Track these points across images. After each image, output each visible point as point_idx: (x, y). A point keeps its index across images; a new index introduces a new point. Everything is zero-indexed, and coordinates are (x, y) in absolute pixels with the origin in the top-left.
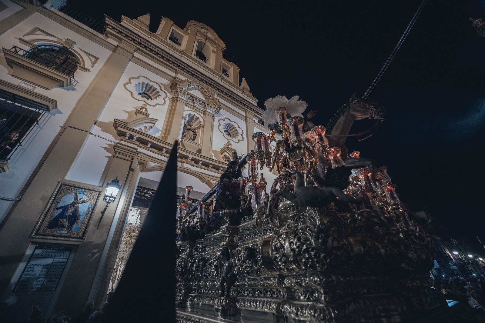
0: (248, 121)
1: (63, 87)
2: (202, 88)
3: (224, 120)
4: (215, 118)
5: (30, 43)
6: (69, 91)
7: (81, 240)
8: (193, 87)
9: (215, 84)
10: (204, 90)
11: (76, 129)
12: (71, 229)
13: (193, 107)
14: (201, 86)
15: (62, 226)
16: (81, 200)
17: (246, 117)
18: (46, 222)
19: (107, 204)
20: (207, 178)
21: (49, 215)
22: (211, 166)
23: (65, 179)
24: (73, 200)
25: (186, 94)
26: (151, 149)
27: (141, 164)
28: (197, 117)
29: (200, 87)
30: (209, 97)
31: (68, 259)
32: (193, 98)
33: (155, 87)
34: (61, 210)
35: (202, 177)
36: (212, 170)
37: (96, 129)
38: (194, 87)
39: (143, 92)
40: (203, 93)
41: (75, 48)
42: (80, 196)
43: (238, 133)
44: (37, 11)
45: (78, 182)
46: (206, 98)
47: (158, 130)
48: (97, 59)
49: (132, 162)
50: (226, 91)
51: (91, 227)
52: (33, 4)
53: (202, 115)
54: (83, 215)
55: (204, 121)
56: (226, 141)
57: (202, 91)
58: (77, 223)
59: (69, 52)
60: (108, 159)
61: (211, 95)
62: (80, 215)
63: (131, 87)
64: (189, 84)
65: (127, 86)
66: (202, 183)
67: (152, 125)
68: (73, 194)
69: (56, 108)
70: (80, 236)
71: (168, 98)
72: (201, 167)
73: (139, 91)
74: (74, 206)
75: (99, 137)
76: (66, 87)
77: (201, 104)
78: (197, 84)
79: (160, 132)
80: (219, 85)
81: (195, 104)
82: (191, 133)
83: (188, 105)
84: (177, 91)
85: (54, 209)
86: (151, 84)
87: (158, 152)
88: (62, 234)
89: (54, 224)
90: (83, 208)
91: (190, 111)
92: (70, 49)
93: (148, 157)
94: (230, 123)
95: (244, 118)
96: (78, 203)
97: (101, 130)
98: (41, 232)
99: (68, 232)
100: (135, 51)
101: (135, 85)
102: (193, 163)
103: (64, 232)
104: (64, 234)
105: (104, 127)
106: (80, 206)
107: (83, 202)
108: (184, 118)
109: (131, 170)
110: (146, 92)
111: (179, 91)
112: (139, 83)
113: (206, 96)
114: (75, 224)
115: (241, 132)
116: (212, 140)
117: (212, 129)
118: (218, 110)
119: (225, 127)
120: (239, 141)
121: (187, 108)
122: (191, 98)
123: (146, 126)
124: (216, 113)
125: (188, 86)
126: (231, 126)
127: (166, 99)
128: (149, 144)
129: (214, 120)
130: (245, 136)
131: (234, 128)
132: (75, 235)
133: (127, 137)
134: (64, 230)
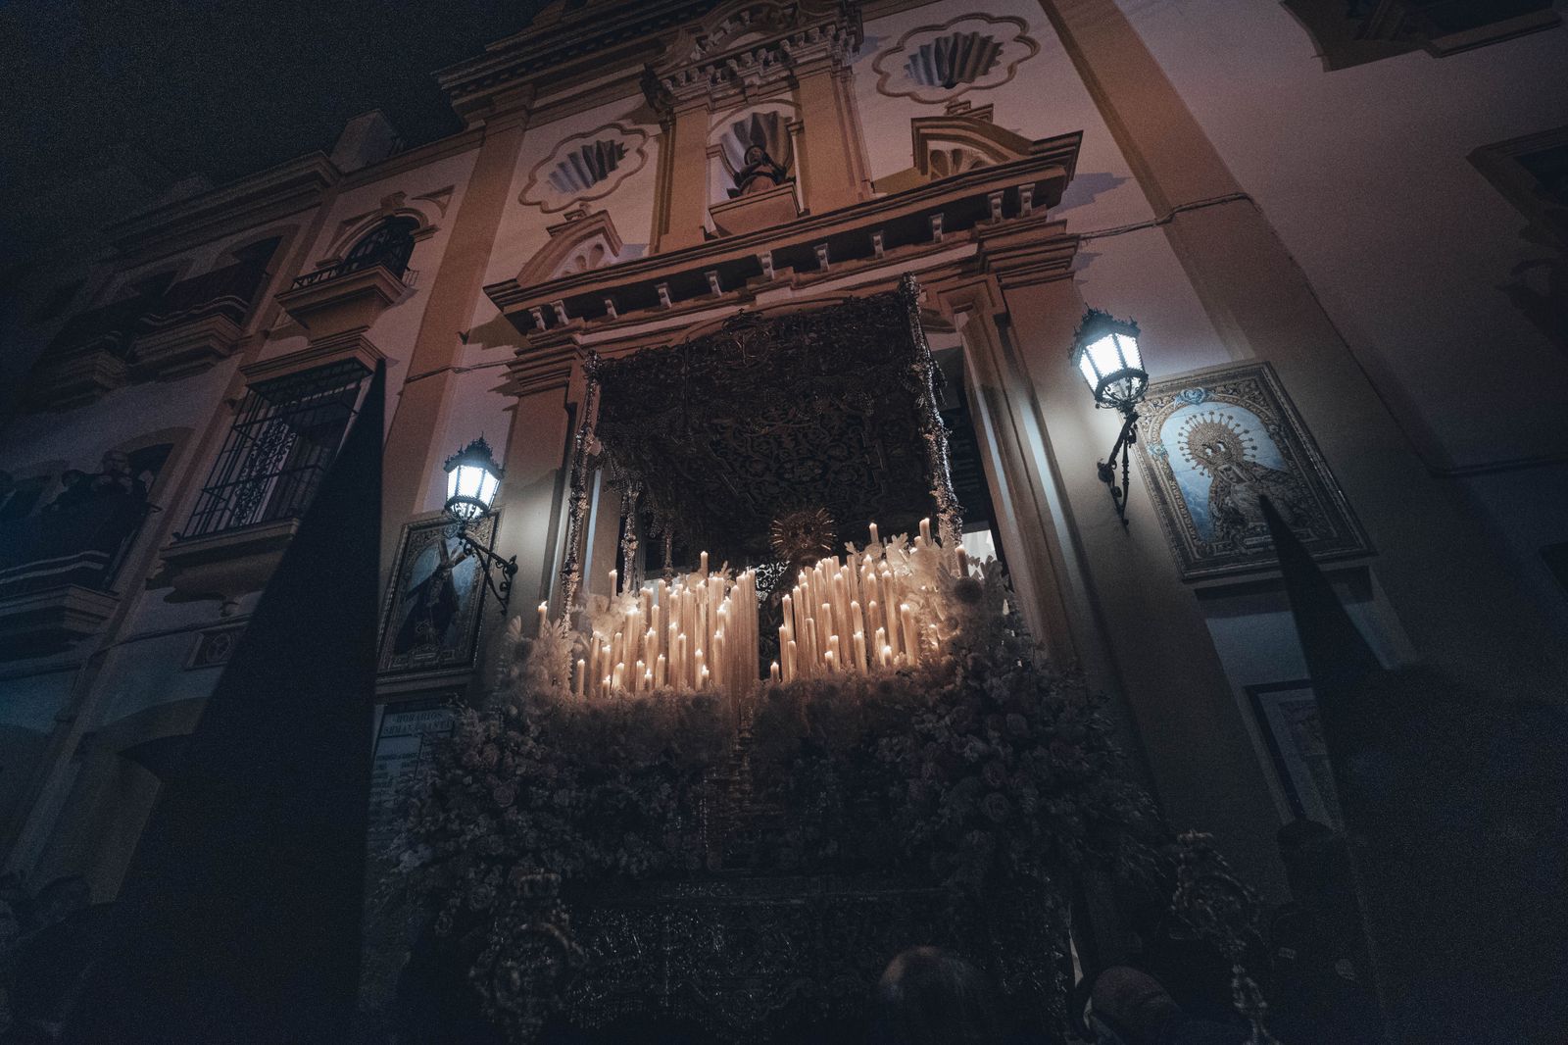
1: (392, 302)
2: (754, 10)
4: (850, 68)
5: (332, 259)
6: (406, 303)
7: (468, 669)
10: (765, 10)
11: (422, 376)
12: (442, 642)
13: (742, 95)
14: (745, 6)
15: (423, 640)
16: (455, 556)
21: (394, 618)
22: (878, 238)
23: (416, 511)
24: (437, 562)
25: (696, 75)
26: (625, 316)
28: (767, 115)
30: (793, 15)
32: (725, 69)
33: (606, 140)
34: (416, 597)
36: (893, 254)
37: (470, 354)
38: (725, 32)
40: (766, 28)
41: (408, 203)
43: (998, 45)
44: (339, 193)
47: (637, 249)
48: (450, 190)
49: (568, 385)
51: (488, 622)
52: (329, 187)
53: (788, 96)
55: (798, 105)
57: (761, 20)
58: (454, 623)
59: (397, 221)
60: (510, 412)
62: (458, 596)
67: (600, 239)
68: (436, 545)
69: (383, 356)
70: (468, 660)
71: (650, 139)
72: (837, 269)
74: (442, 578)
75: (480, 367)
76: (396, 299)
77: (766, 63)
78: (734, 15)
79: (646, 251)
81: (747, 80)
83: (720, 102)
84: (665, 92)
85: (402, 601)
87: (651, 314)
88: (424, 661)
89: (407, 639)
90: (463, 576)
91: (732, 118)
92: (397, 215)
93: (620, 346)
94: (938, 42)
96: (452, 566)
97: (483, 348)
99: (438, 653)
100: (535, 95)
101: (548, 179)
102: (790, 272)
104: (429, 660)
105: (487, 336)
106: (455, 570)
107: (460, 559)
108: (721, 151)
109: (571, 410)
114: (451, 624)
115: (1016, 30)
116: (858, 148)
117: (845, 114)
118: (845, 24)
119: (922, 70)
120: (1011, 70)
121: (717, 117)
122: (718, 75)
123: (578, 254)
124: (846, 43)
125: (700, 45)
126: (950, 45)
127: (645, 148)
128: (608, 302)
129: (845, 80)
130: (1043, 31)
131: (968, 42)
132: (453, 658)
133: (542, 323)
134: (430, 651)
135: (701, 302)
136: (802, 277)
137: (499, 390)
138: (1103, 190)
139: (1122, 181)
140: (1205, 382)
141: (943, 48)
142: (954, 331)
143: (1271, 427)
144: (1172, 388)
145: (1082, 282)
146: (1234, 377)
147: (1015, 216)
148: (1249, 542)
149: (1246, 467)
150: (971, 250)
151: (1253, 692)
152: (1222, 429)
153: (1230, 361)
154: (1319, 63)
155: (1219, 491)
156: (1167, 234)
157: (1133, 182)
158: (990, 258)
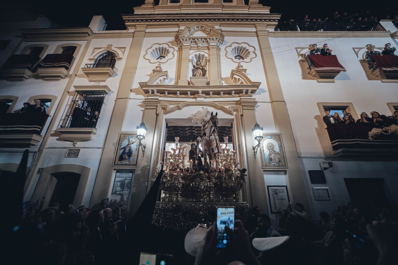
0: (259, 34)
1: (111, 76)
2: (202, 27)
3: (230, 46)
4: (220, 48)
5: (93, 59)
6: (115, 77)
7: (136, 166)
8: (193, 31)
9: (214, 16)
10: (204, 28)
11: (121, 98)
12: (130, 160)
13: (197, 48)
14: (200, 25)
15: (125, 159)
16: (132, 142)
17: (256, 32)
18: (118, 158)
19: (140, 141)
20: (219, 105)
22: (222, 93)
23: (121, 131)
24: (127, 143)
25: (188, 40)
26: (169, 96)
27: (164, 109)
28: (202, 55)
29: (200, 27)
30: (210, 31)
31: (132, 178)
32: (194, 40)
33: (164, 47)
34: (123, 149)
35: (216, 105)
36: (224, 96)
37: (132, 95)
38: (195, 29)
39: (159, 56)
40: (204, 31)
41: (113, 48)
42: (131, 139)
43: (249, 52)
44: (93, 38)
45: (128, 132)
46: (208, 34)
47: (172, 79)
48: (125, 48)
49: (157, 109)
50: (227, 17)
51: (140, 157)
52: (90, 36)
53: (207, 51)
54: (134, 151)
55: (209, 55)
56: (236, 65)
57: (203, 29)
58: (132, 156)
59: (110, 53)
60: (142, 112)
61: (211, 28)
62: (133, 151)
63: (148, 56)
64: (189, 29)
65: (146, 57)
66: (216, 110)
67: (165, 77)
68: (127, 139)
69: (110, 90)
70: (135, 164)
71: (176, 51)
72: (213, 96)
73: (156, 56)
74: (129, 147)
75: (135, 99)
76: (113, 76)
77: (203, 42)
78: (197, 26)
79: (174, 80)
80: (219, 15)
81: (199, 44)
82: (200, 71)
83: (192, 48)
84: (181, 41)
85: (120, 150)
86: (161, 46)
87: (175, 96)
88: (126, 163)
89: (121, 158)
90: (134, 147)
91: (195, 53)
92: (111, 51)
93: (168, 102)
94: (238, 46)
95: (255, 34)
96: (131, 144)
97: (136, 94)
98: (116, 163)
99: (129, 162)
100: (146, 28)
101: (150, 53)
102: (204, 95)
103: (127, 162)
104: (127, 163)
105: (136, 91)
106: (132, 145)
107: (133, 143)
108: (192, 61)
109: (157, 115)
110: (161, 55)
111: (181, 40)
112: (154, 50)
113: (207, 32)
114: (131, 157)
115: (253, 50)
116: (220, 69)
117: (218, 59)
118: (221, 39)
119: (234, 52)
120: (251, 59)
121: (191, 51)
122: (193, 41)
123: (160, 79)
124: (220, 42)
125: (189, 31)
126: (241, 48)
127: (174, 53)
128: (166, 92)
129: (219, 51)
130: (258, 52)
131: (244, 49)
132: (132, 163)
133: (151, 93)
134: (127, 161)
135: (186, 96)
136: (207, 96)
137: (140, 105)
138: (263, 93)
139: (266, 91)
140: (271, 135)
141: (239, 48)
142: (233, 115)
143: (279, 145)
144: (266, 135)
145: (256, 111)
146: (276, 135)
147: (247, 94)
148: (272, 164)
149: (274, 151)
150: (238, 99)
151: (268, 187)
152: (272, 144)
153: (276, 132)
154: (301, 77)
155: (270, 155)
156: (271, 105)
157: (268, 93)
158: (242, 103)
